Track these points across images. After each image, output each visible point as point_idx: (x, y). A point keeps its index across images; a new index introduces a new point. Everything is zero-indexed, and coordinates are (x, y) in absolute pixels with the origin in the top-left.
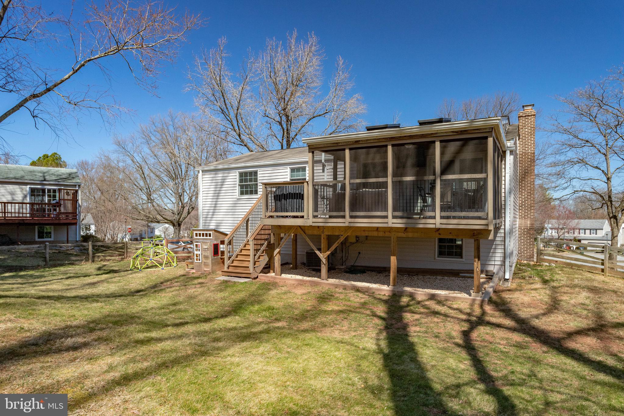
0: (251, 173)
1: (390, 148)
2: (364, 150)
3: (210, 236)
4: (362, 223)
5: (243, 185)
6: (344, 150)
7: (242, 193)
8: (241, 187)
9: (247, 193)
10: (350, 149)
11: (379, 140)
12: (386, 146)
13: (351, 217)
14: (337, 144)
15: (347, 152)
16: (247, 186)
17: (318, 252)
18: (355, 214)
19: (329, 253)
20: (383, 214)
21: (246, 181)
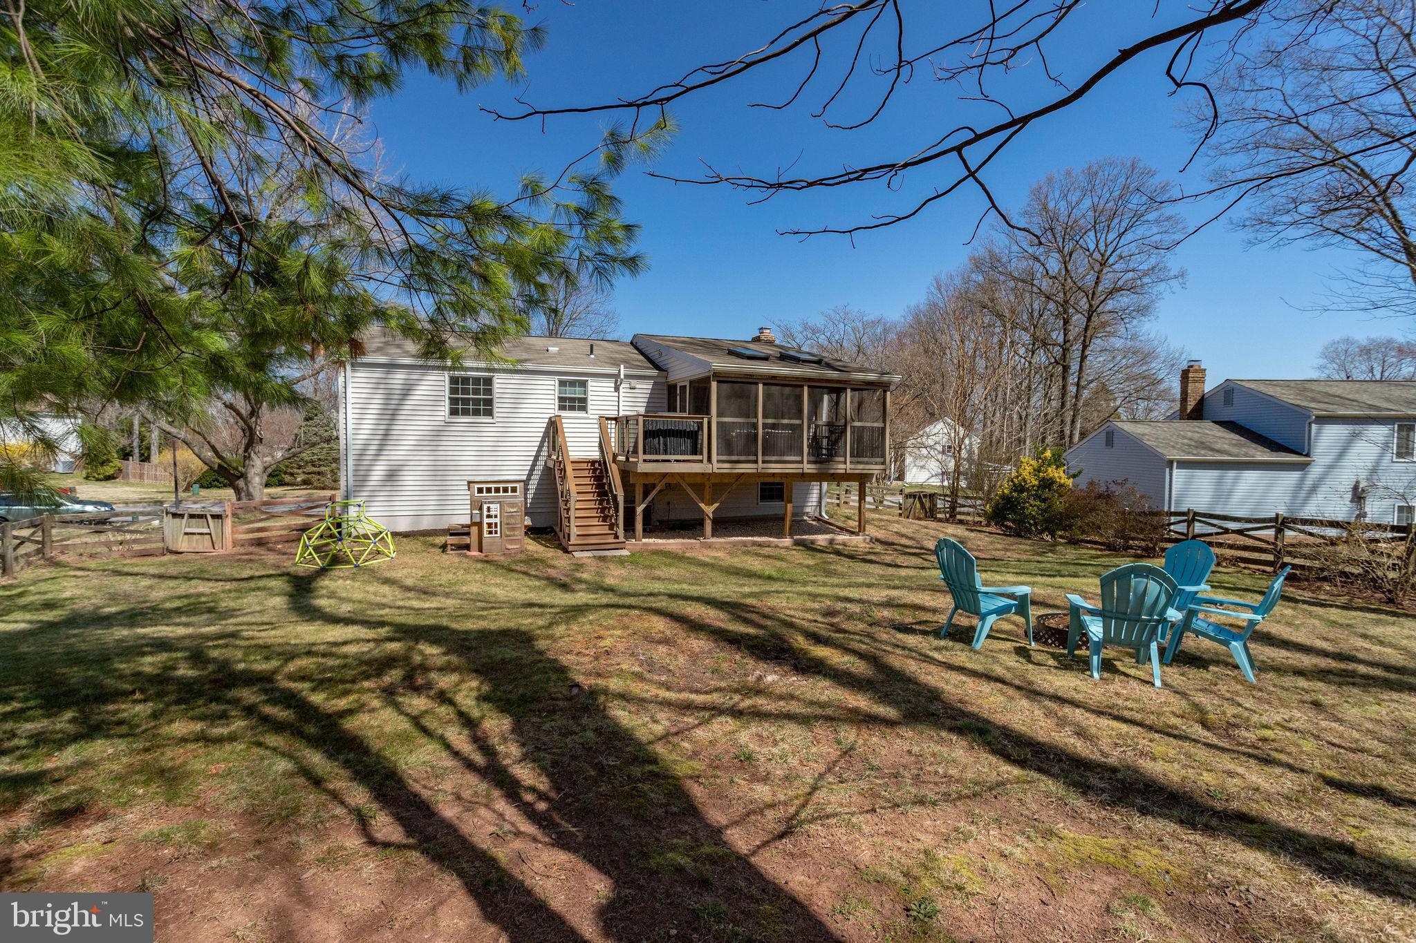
0: (477, 380)
1: (806, 389)
2: (778, 388)
3: (514, 490)
4: (775, 468)
5: (457, 399)
6: (757, 384)
7: (454, 412)
8: (453, 401)
9: (466, 412)
10: (764, 384)
11: (797, 378)
12: (802, 386)
13: (764, 462)
14: (750, 376)
15: (761, 386)
16: (465, 402)
17: (702, 505)
18: (767, 458)
19: (716, 505)
20: (798, 458)
21: (465, 391)
